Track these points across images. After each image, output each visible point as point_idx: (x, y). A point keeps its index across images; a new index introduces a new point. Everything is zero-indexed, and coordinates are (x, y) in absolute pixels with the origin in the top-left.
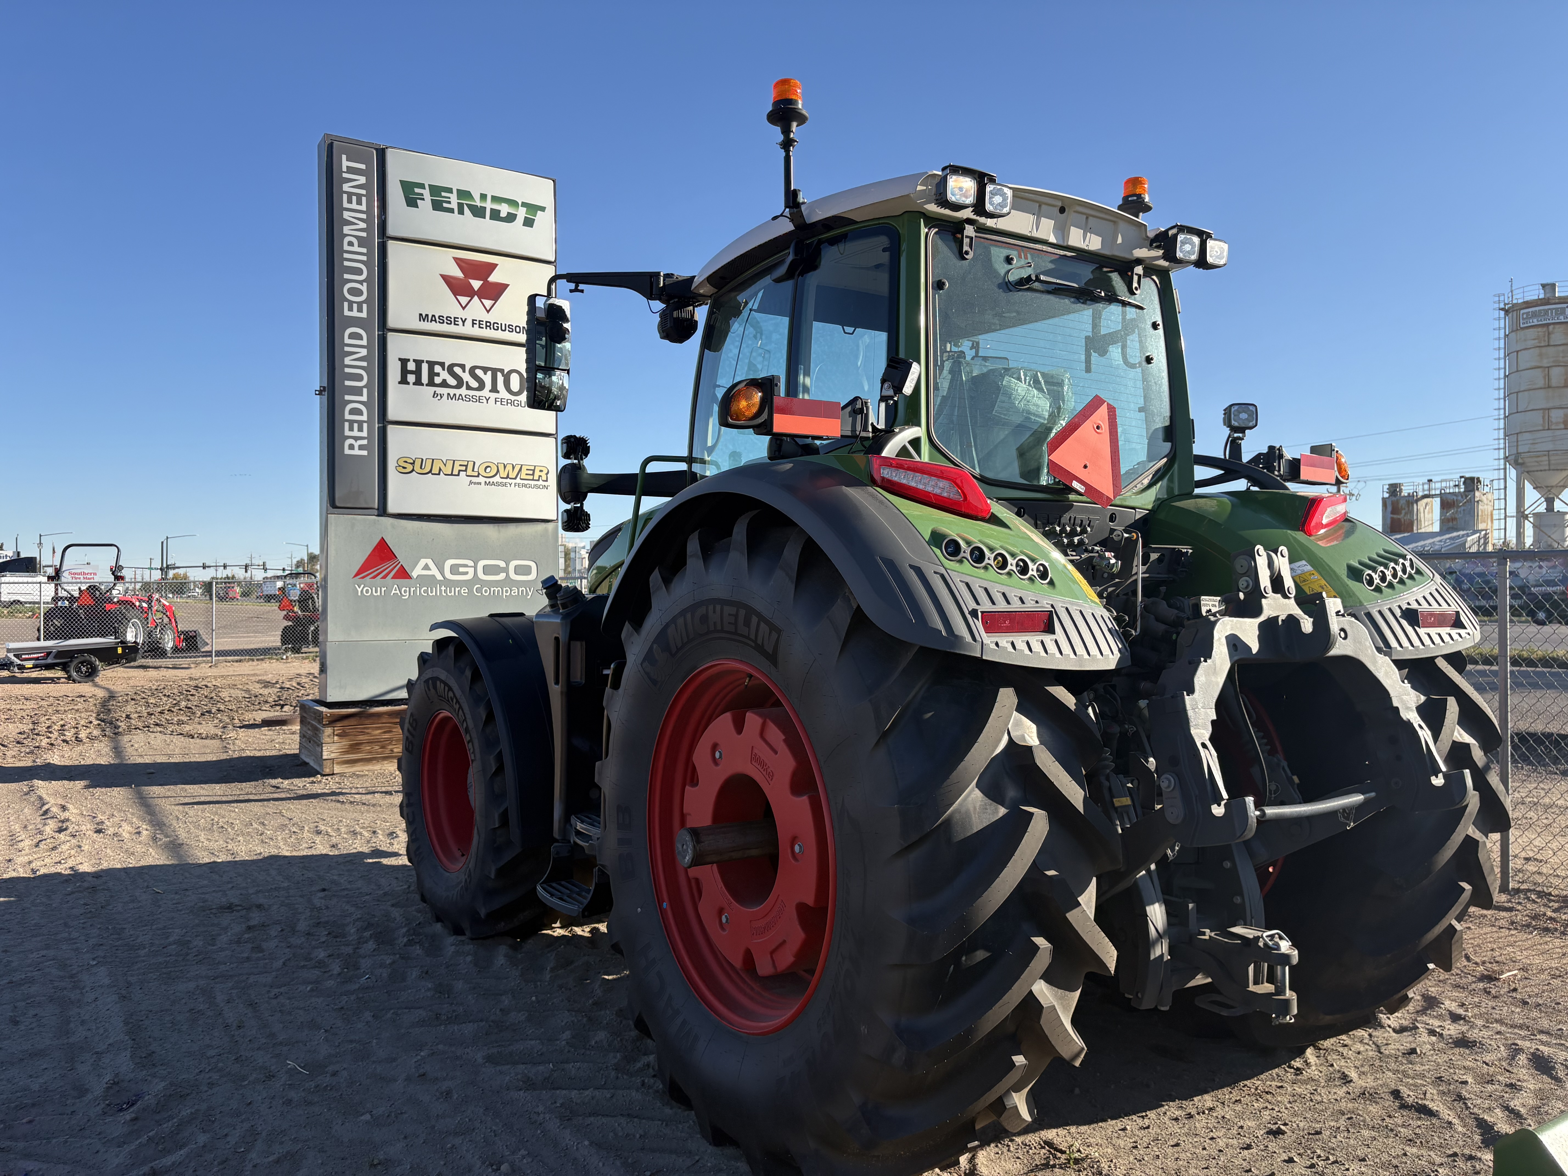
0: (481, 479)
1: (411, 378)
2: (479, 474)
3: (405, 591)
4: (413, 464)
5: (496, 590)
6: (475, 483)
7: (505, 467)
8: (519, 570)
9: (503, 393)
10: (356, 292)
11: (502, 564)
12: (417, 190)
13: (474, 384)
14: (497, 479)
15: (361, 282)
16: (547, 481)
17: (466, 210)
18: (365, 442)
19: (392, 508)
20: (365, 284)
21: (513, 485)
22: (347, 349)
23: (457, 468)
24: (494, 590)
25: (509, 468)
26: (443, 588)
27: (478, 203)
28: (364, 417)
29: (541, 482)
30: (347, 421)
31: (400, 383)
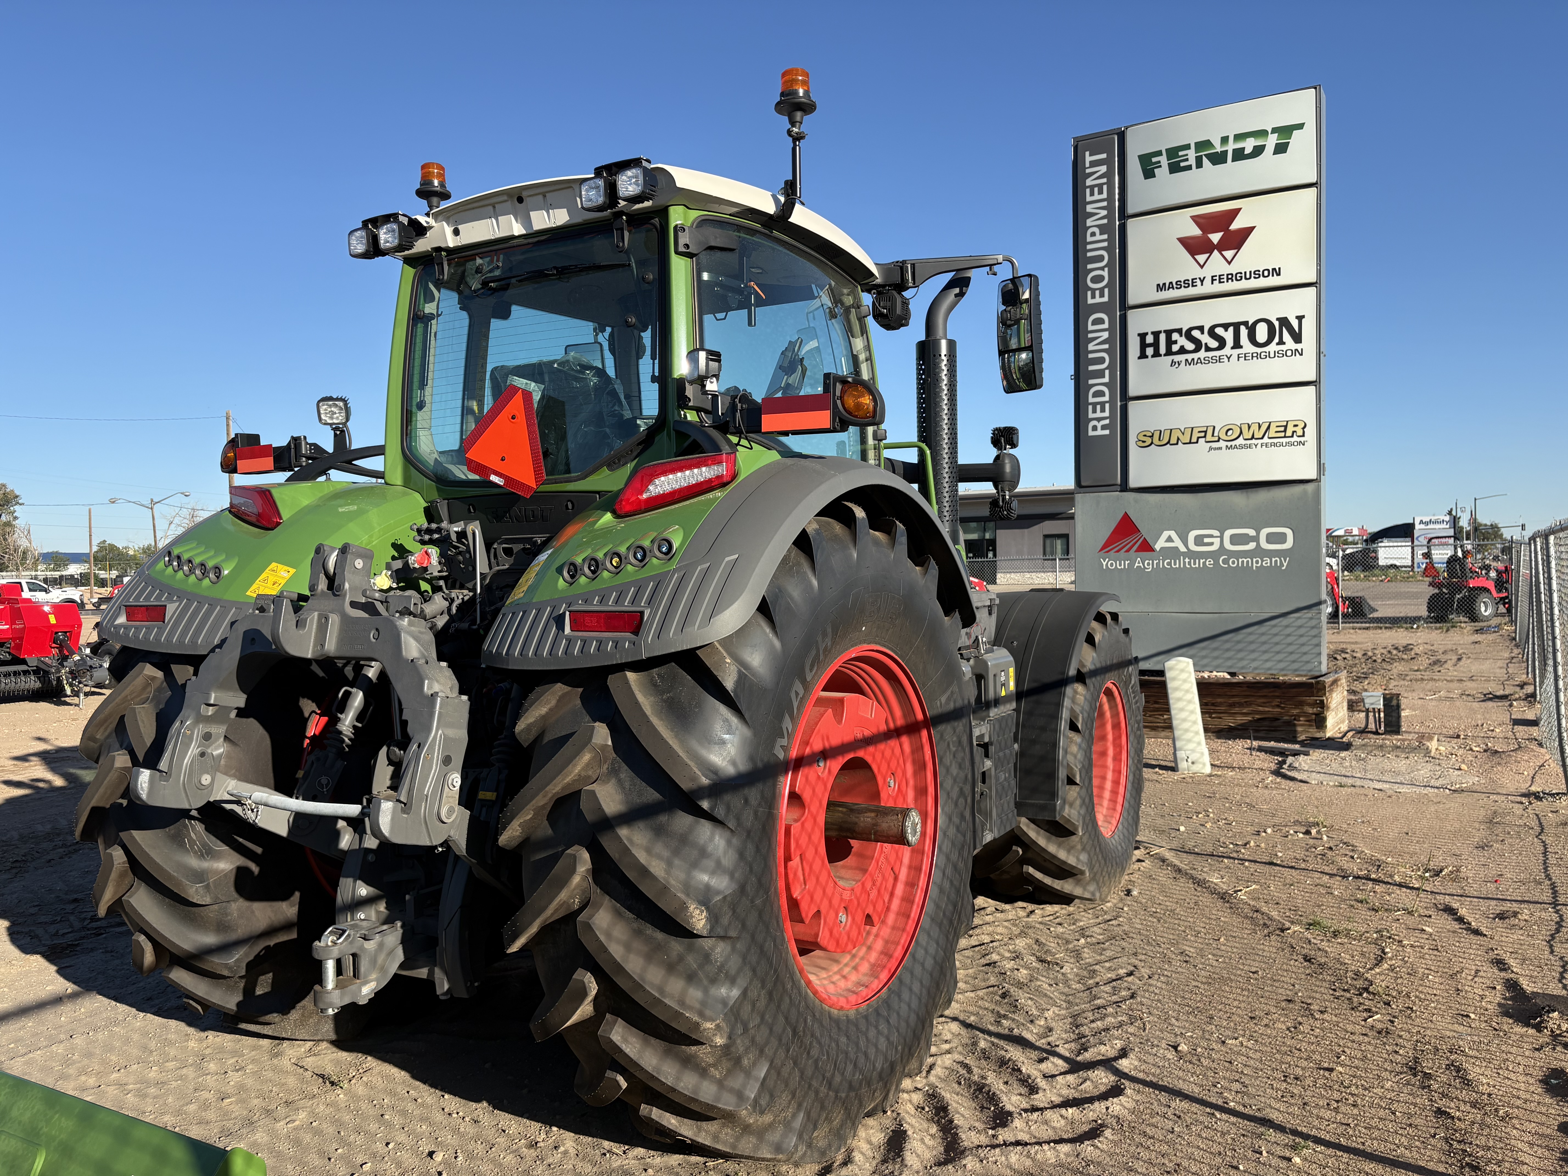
0: (1222, 444)
1: (1150, 351)
2: (1219, 438)
3: (1148, 564)
4: (1152, 436)
5: (1245, 560)
6: (1216, 449)
7: (1249, 427)
8: (1271, 538)
9: (1247, 346)
10: (1098, 279)
11: (1252, 532)
12: (1154, 160)
13: (1214, 344)
14: (1241, 441)
15: (1102, 269)
16: (1303, 436)
17: (1205, 161)
18: (1107, 422)
19: (1133, 483)
20: (1106, 269)
21: (1259, 446)
22: (1090, 336)
23: (1196, 435)
24: (1243, 562)
25: (1255, 427)
26: (1187, 560)
27: (1219, 149)
28: (1107, 398)
29: (1295, 438)
30: (1091, 404)
31: (1139, 358)
